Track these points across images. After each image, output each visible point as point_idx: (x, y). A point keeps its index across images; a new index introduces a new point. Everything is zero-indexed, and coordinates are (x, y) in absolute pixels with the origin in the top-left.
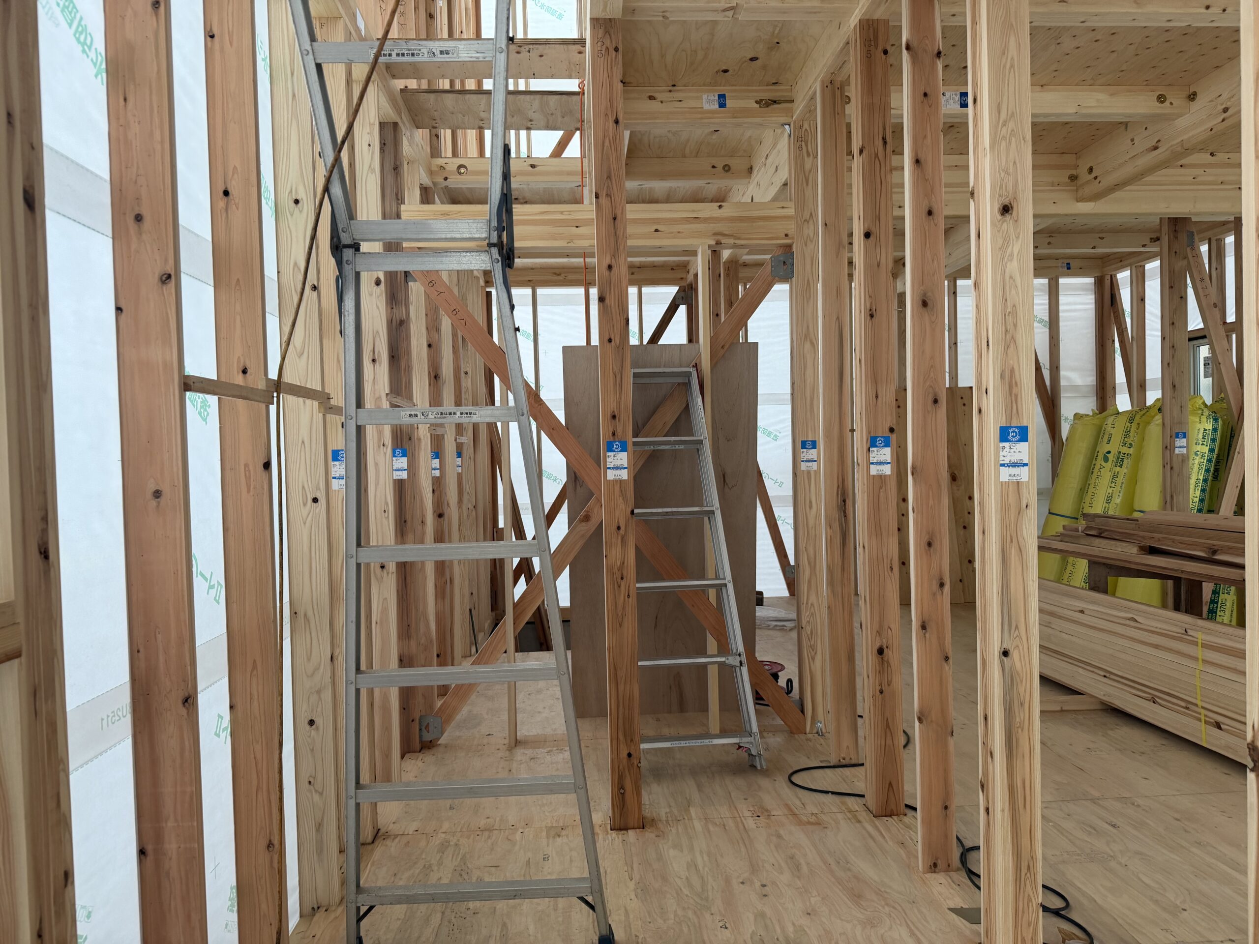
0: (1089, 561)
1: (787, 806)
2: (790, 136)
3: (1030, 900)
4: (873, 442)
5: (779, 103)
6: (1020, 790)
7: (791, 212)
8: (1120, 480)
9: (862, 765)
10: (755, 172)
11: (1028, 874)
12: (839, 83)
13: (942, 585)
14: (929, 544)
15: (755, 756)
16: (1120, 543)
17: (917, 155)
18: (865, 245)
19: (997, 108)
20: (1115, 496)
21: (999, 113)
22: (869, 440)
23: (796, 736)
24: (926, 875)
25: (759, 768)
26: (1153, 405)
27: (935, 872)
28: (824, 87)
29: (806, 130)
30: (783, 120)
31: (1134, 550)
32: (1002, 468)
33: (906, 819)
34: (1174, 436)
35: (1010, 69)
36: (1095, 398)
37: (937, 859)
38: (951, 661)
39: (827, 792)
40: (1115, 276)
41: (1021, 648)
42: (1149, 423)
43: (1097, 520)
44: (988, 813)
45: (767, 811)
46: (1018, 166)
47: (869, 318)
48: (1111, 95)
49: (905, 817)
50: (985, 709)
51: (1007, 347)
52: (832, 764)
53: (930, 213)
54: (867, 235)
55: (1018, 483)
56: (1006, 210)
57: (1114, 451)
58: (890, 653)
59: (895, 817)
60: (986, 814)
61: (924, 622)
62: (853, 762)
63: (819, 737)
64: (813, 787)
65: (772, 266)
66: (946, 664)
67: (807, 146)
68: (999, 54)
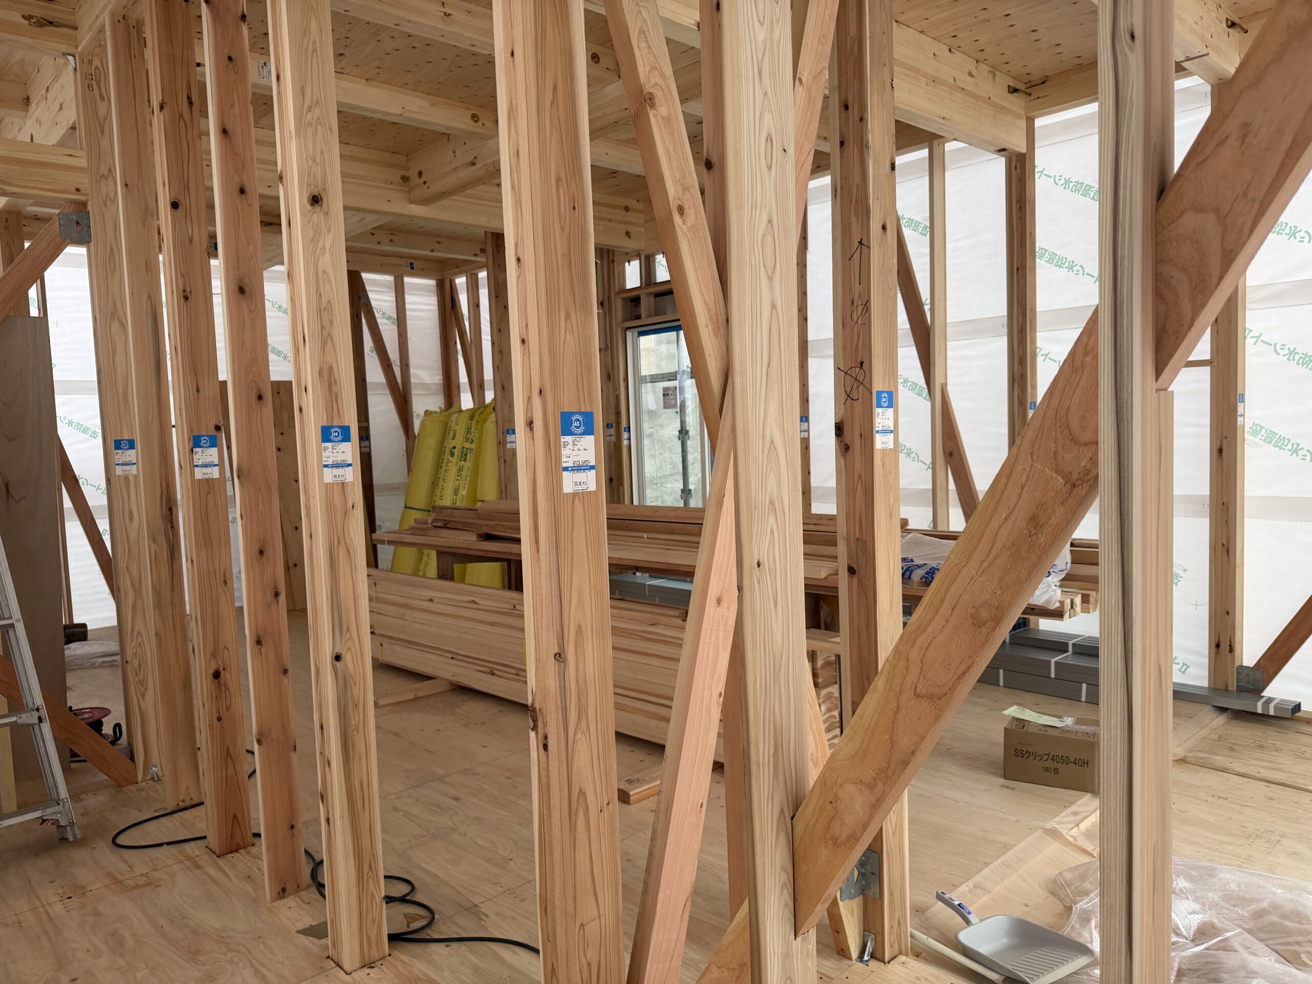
0: (437, 552)
1: (110, 875)
2: (75, 69)
3: (373, 897)
4: (196, 442)
5: (58, 27)
6: (358, 793)
7: (83, 162)
8: (464, 473)
9: (202, 803)
10: (33, 105)
11: (371, 873)
12: (134, 21)
13: (277, 595)
14: (261, 552)
15: (65, 827)
16: (461, 532)
17: (223, 124)
18: (172, 215)
19: (301, 92)
20: (461, 488)
21: (303, 96)
22: (192, 439)
23: (124, 789)
24: (274, 904)
25: (71, 839)
26: (489, 404)
27: (284, 897)
28: (115, 22)
29: (97, 67)
30: (64, 48)
31: (474, 537)
32: (325, 469)
33: (254, 850)
34: (505, 432)
35: (313, 52)
36: (443, 396)
37: (285, 883)
38: (290, 673)
39: (161, 845)
40: (454, 281)
41: (353, 649)
42: (485, 420)
43: (445, 512)
44: (329, 824)
45: (82, 887)
46: (326, 155)
47: (183, 300)
48: (432, 104)
49: (253, 848)
50: (321, 717)
51: (324, 344)
52: (169, 811)
53: (242, 191)
54: (175, 205)
55: (343, 483)
56: (315, 200)
57: (459, 447)
58: (228, 675)
59: (242, 851)
60: (327, 824)
61: (258, 637)
62: (195, 802)
63: (154, 783)
64: (144, 844)
65: (60, 225)
66: (285, 678)
67: (99, 87)
68: (300, 35)
